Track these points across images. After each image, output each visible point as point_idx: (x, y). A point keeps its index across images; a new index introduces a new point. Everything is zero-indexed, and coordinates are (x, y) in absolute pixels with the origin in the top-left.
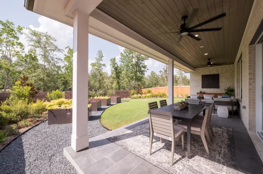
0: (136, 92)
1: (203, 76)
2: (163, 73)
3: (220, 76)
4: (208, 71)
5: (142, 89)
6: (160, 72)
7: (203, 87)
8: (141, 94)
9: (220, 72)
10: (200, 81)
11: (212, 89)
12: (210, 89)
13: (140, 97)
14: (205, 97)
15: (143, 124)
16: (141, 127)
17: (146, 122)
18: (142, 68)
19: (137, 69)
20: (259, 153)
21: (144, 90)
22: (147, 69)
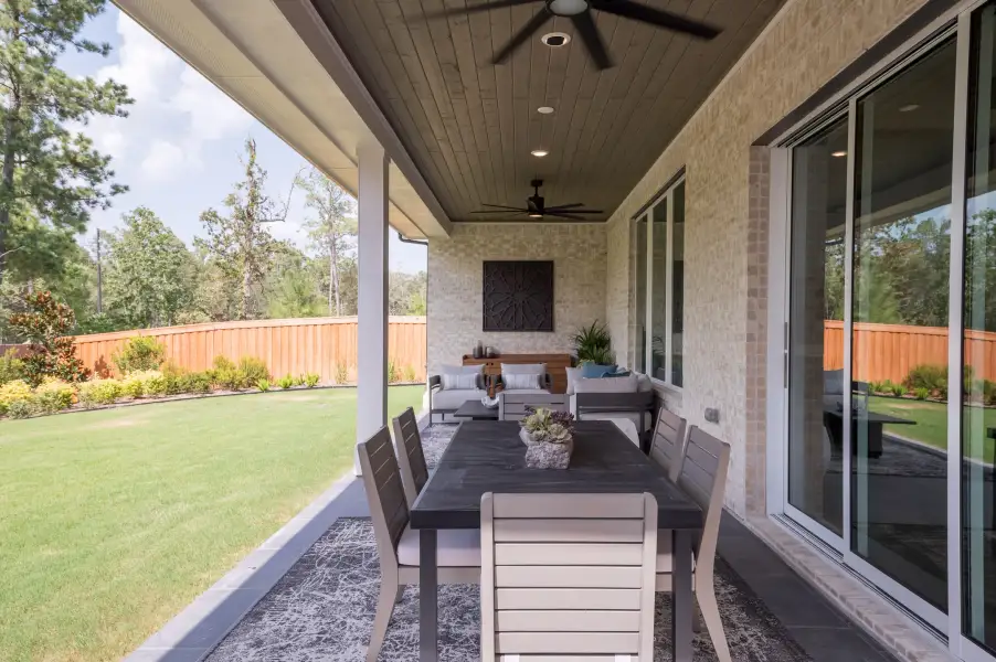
0: (17, 362)
1: (487, 265)
2: (229, 232)
3: (558, 270)
4: (508, 241)
5: (79, 339)
6: (204, 217)
7: (487, 327)
8: (75, 372)
9: (555, 255)
10: (476, 294)
11: (527, 335)
12: (519, 334)
13: (67, 403)
14: (508, 378)
15: (255, 615)
16: (258, 643)
17: (275, 590)
18: (64, 174)
19: (17, 177)
20: (843, 607)
21: (89, 347)
22: (116, 189)
